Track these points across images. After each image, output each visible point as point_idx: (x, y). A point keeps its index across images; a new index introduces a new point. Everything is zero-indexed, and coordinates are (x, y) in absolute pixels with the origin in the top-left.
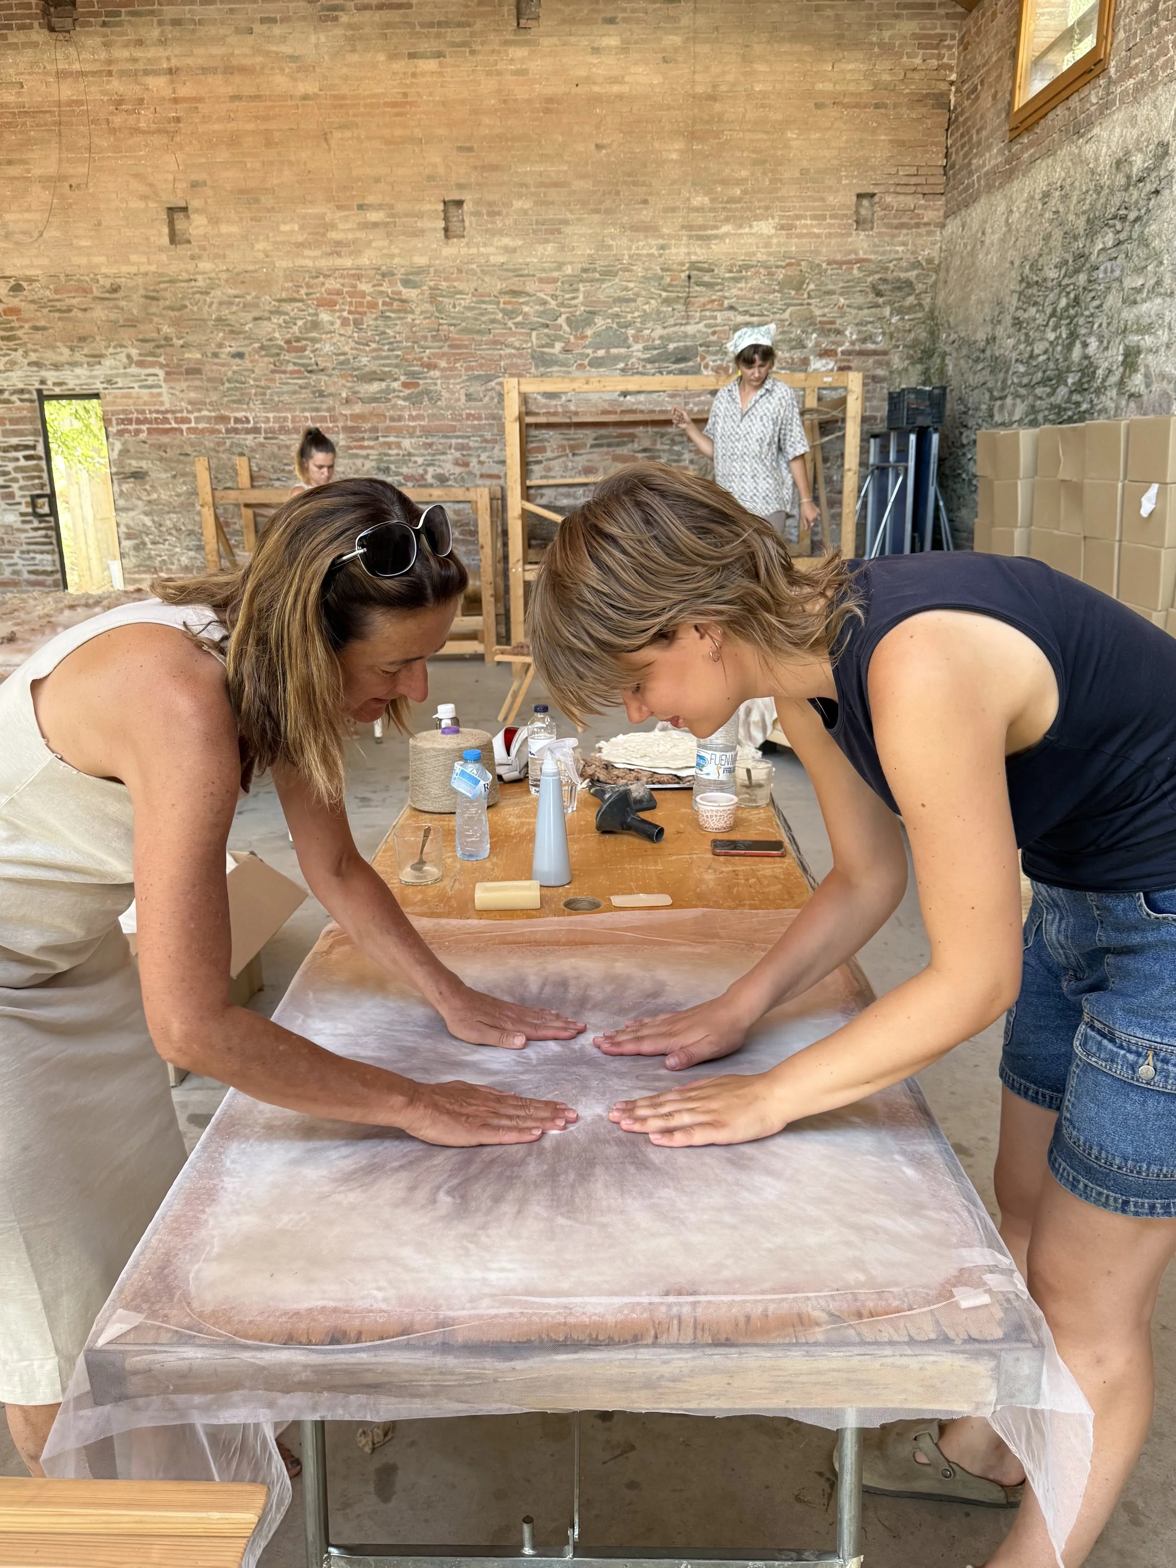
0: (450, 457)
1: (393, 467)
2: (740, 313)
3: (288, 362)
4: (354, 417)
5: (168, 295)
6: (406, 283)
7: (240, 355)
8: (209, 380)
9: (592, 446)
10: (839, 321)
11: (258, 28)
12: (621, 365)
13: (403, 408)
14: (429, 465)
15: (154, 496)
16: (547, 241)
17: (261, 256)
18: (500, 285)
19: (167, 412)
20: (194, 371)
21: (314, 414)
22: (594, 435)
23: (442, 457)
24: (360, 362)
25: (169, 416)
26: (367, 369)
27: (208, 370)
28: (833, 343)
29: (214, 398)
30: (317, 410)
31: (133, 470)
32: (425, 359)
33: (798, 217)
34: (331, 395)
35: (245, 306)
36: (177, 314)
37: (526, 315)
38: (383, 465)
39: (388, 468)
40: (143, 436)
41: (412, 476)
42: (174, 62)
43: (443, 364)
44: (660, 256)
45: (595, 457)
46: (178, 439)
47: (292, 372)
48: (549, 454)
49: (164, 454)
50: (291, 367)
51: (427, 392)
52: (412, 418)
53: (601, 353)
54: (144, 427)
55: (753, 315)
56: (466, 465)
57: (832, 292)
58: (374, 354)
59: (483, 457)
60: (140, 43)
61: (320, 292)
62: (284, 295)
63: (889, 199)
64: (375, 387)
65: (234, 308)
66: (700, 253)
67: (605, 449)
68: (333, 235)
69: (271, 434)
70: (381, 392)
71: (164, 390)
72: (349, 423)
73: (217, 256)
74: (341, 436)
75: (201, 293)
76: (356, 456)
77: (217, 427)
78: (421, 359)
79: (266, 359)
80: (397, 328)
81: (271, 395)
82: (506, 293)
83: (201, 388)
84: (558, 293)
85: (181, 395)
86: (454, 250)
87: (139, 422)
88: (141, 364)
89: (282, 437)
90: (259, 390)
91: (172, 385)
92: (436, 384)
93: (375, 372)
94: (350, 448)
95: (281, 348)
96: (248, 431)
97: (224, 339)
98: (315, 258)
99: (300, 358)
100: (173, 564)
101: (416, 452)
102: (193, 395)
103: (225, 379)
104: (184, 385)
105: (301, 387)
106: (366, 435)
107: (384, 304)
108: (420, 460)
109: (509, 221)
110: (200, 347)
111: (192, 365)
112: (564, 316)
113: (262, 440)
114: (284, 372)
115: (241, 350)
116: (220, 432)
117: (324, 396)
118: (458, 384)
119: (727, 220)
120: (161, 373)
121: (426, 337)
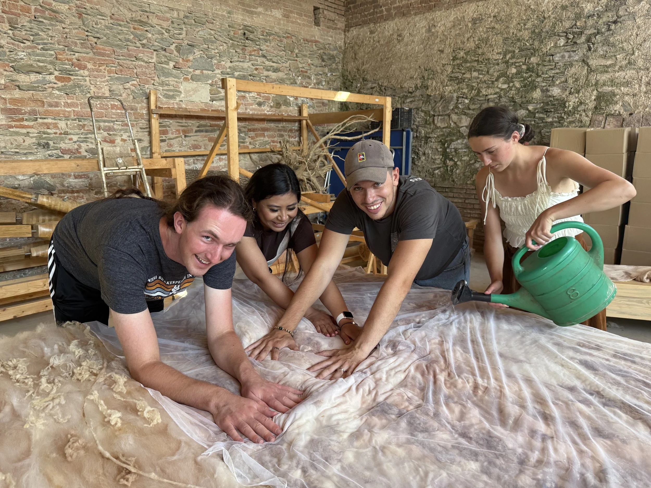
1: (51, 143)
2: (268, 60)
4: (14, 101)
9: (196, 131)
10: (309, 72)
12: (210, 82)
13: (59, 97)
14: (82, 142)
18: (129, 15)
22: (198, 124)
24: (16, 54)
26: (22, 62)
28: (308, 83)
32: (75, 61)
33: (291, 12)
37: (149, 39)
38: (43, 141)
39: (47, 144)
41: (69, 150)
43: (89, 66)
44: (229, 17)
45: (199, 138)
48: (170, 136)
51: (79, 86)
52: (68, 105)
53: (198, 72)
55: (273, 62)
56: (112, 142)
57: (305, 56)
58: (30, 51)
59: (125, 137)
63: (326, 12)
64: (33, 77)
66: (248, 21)
67: (204, 134)
70: (38, 82)
72: (9, 106)
76: (17, 134)
78: (71, 60)
80: (50, 33)
82: (135, 21)
84: (170, 28)
92: (86, 81)
93: (31, 65)
94: (12, 127)
101: (72, 132)
106: (26, 117)
107: (36, 10)
108: (75, 138)
112: (174, 45)
118: (104, 82)
119: (260, 5)
121: (76, 43)
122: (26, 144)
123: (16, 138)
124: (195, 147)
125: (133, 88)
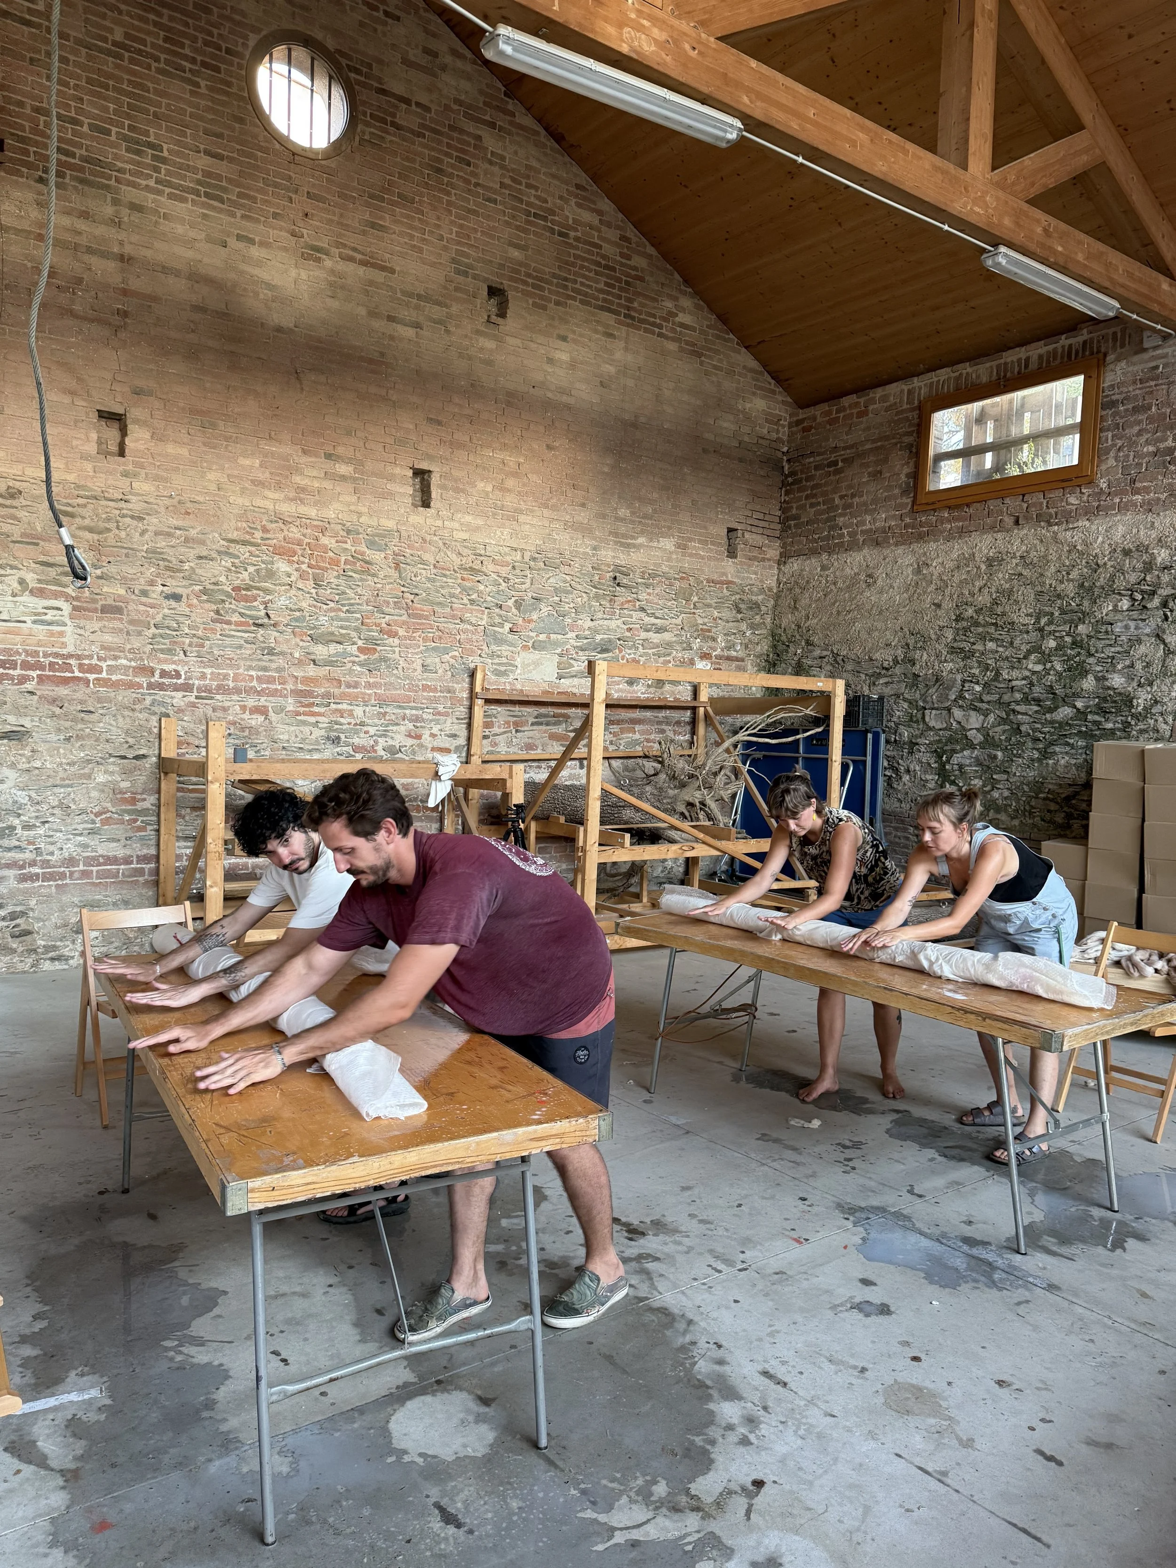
0: (403, 728)
1: (342, 736)
2: (648, 615)
3: (234, 611)
4: (306, 680)
5: (86, 512)
6: (371, 544)
7: (177, 597)
8: (132, 622)
10: (714, 630)
11: (232, 242)
12: (559, 651)
13: (359, 675)
14: (380, 736)
15: (38, 764)
16: (503, 526)
17: (213, 487)
18: (457, 561)
19: (70, 656)
20: (112, 610)
21: (260, 673)
22: (536, 714)
23: (395, 728)
24: (317, 619)
25: (72, 662)
26: (323, 629)
27: (135, 609)
28: (711, 648)
29: (137, 645)
30: (265, 669)
31: (8, 728)
32: (384, 625)
33: (690, 540)
34: (282, 653)
35: (187, 540)
36: (96, 537)
37: (480, 593)
38: (333, 734)
39: (338, 738)
40: (29, 686)
41: (363, 747)
42: (128, 250)
43: (401, 632)
44: (594, 555)
45: (536, 735)
46: (81, 692)
47: (237, 624)
48: (496, 730)
49: (58, 711)
50: (235, 618)
51: (385, 660)
52: (369, 685)
53: (542, 637)
54: (34, 674)
55: (657, 618)
56: (419, 737)
57: (709, 606)
58: (333, 614)
59: (435, 730)
60: (85, 215)
61: (277, 538)
62: (235, 535)
63: (747, 535)
64: (333, 648)
65: (174, 542)
66: (622, 559)
67: (544, 728)
68: (297, 479)
69: (206, 693)
70: (337, 654)
71: (69, 629)
72: (300, 687)
73: (157, 478)
74: (290, 700)
75: (132, 517)
76: (304, 723)
77: (137, 680)
78: (379, 625)
79: (207, 606)
80: (359, 590)
81: (211, 648)
82: (465, 569)
83: (121, 630)
84: (510, 577)
85: (92, 637)
86: (421, 518)
87: (26, 665)
88: (39, 593)
89: (218, 697)
90: (195, 640)
91: (82, 623)
92: (394, 652)
93: (332, 634)
94: (298, 714)
95: (229, 595)
96: (177, 688)
97: (158, 575)
98: (275, 501)
99: (249, 608)
100: (52, 854)
101: (370, 722)
102: (108, 638)
103: (152, 622)
104: (96, 625)
105: (247, 642)
106: (318, 701)
107: (346, 562)
108: (372, 731)
109: (472, 501)
110: (124, 580)
111: (110, 602)
112: (513, 599)
113: (193, 699)
114: (229, 623)
115: (179, 591)
116: (140, 686)
117: (273, 654)
118: (416, 654)
119: (642, 532)
120: (66, 607)
121: (388, 603)
122: (313, 737)
123: (301, 728)
124: (530, 747)
125: (452, 661)
